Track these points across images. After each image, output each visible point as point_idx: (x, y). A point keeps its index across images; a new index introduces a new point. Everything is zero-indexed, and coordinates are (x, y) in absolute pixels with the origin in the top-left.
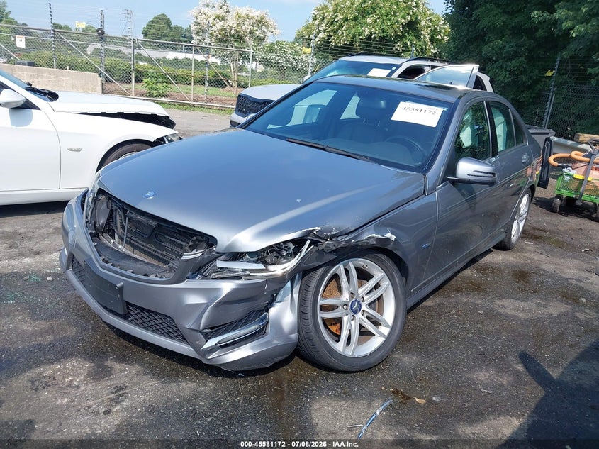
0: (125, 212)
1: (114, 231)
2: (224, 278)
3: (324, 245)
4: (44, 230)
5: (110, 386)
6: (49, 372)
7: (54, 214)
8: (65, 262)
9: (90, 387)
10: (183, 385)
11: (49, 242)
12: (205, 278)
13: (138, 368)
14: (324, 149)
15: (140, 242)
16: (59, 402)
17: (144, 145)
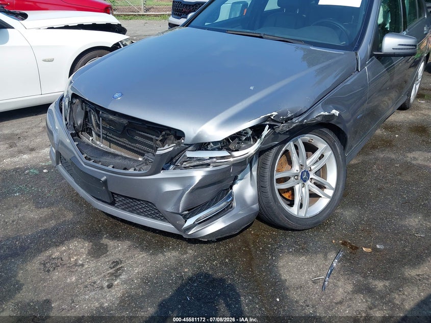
0: (98, 112)
1: (90, 128)
2: (194, 167)
3: (281, 128)
4: (35, 130)
5: (108, 262)
6: (57, 254)
7: (41, 115)
8: (54, 158)
9: (92, 264)
10: (168, 254)
11: (40, 140)
12: (177, 167)
13: (128, 243)
14: (261, 37)
15: (115, 137)
16: (69, 280)
17: (104, 51)
